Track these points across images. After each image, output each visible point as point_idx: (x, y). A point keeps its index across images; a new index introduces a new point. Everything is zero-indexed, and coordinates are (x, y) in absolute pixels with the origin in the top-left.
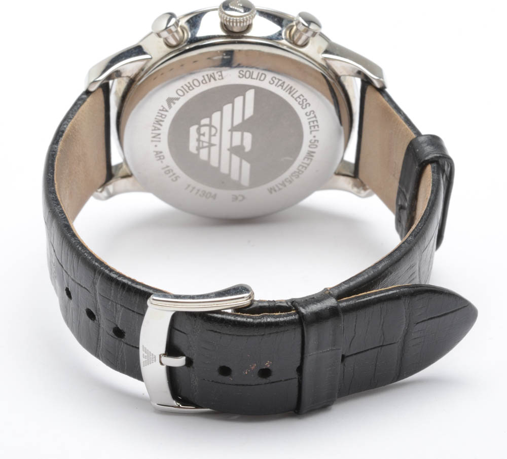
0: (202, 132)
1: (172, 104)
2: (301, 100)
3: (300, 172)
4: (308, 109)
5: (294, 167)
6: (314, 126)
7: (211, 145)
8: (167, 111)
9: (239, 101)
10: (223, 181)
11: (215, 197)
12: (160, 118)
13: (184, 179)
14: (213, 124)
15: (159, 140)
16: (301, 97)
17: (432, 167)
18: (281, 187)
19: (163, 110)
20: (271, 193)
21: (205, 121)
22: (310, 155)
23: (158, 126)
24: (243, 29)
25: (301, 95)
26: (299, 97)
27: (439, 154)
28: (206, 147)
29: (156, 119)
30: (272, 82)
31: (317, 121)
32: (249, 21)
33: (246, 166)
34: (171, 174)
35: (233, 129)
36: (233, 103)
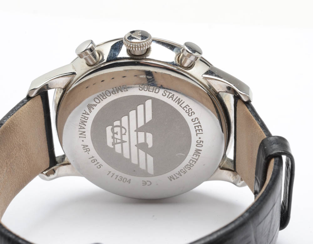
0: (115, 131)
1: (92, 109)
2: (187, 109)
3: (192, 165)
4: (194, 117)
5: (186, 161)
6: (199, 130)
7: (123, 142)
8: (88, 114)
9: (140, 108)
10: (135, 170)
11: (129, 181)
12: (84, 120)
13: (106, 167)
14: (123, 125)
15: (84, 136)
16: (187, 107)
17: (275, 160)
18: (178, 176)
19: (85, 114)
20: (171, 180)
21: (117, 123)
22: (198, 152)
23: (83, 126)
24: (143, 53)
25: (187, 105)
26: (185, 107)
27: (281, 150)
28: (119, 143)
29: (81, 120)
30: (164, 94)
31: (200, 126)
32: (147, 46)
33: (150, 159)
34: (96, 163)
35: (138, 130)
36: (136, 110)
